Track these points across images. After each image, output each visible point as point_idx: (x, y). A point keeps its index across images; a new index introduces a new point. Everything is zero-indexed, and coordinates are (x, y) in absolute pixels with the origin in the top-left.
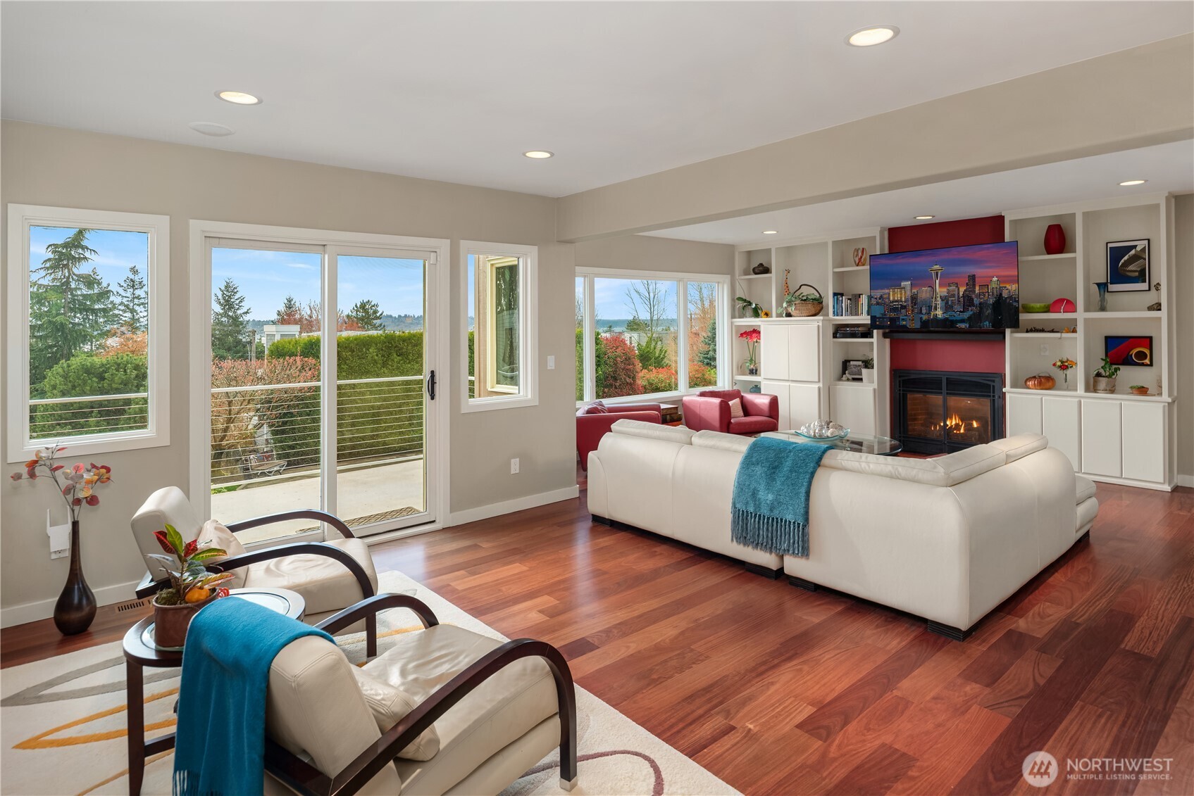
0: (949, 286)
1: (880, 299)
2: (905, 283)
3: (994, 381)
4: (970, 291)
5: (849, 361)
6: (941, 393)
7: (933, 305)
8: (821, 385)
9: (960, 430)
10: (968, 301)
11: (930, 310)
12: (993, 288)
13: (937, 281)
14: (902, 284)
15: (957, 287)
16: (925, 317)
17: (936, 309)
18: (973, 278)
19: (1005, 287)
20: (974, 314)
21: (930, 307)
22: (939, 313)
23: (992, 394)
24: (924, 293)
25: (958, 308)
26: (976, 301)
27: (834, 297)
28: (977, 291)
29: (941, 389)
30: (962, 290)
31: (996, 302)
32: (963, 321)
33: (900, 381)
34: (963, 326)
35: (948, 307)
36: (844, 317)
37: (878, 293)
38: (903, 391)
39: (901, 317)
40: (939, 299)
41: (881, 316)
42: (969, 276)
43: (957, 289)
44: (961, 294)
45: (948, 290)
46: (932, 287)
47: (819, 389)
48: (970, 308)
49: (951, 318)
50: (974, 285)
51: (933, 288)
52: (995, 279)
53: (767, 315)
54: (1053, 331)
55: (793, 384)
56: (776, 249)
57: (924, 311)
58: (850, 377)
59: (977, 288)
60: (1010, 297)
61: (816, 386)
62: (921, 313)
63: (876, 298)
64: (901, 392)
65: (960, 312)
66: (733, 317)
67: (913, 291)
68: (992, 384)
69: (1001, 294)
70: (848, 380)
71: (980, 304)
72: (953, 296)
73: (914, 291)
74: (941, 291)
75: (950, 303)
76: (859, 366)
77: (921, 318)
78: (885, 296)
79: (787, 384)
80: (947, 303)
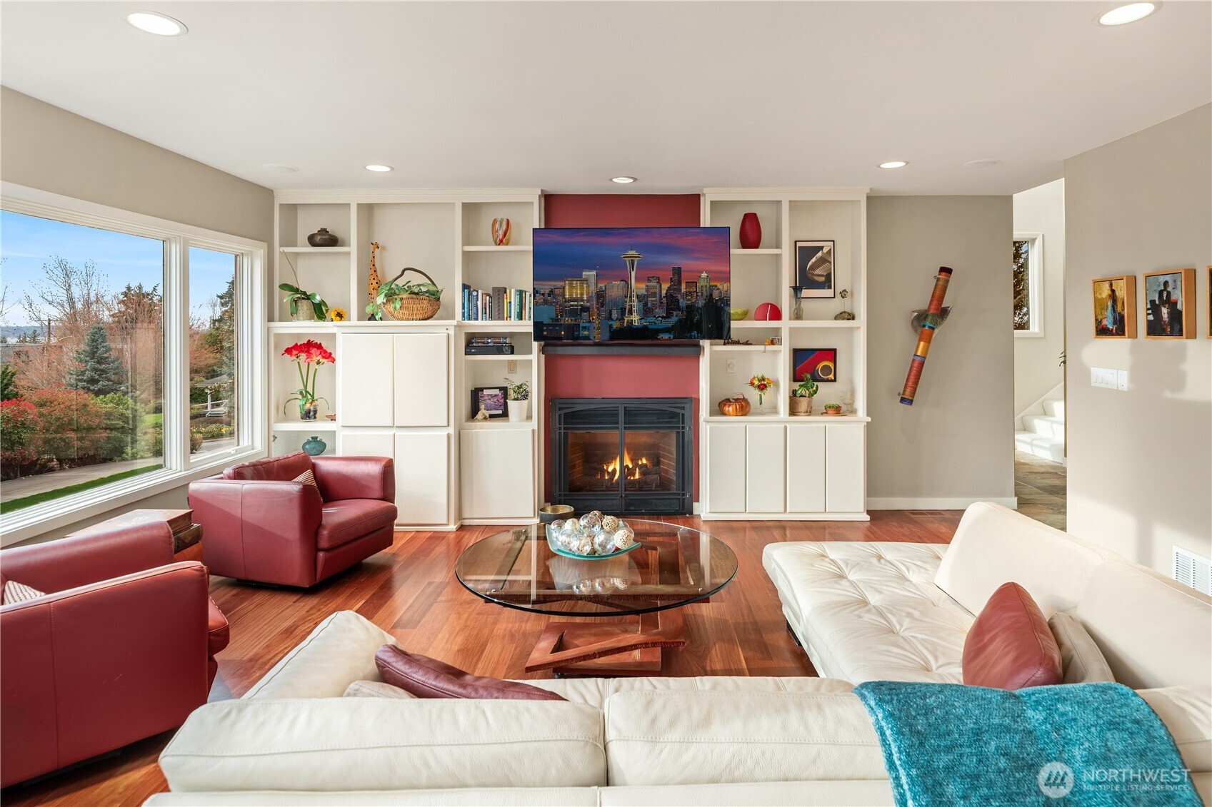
0: (649, 280)
1: (549, 295)
2: (588, 273)
3: (683, 408)
4: (675, 290)
5: (482, 389)
6: (618, 428)
7: (628, 307)
8: (451, 430)
9: (634, 475)
10: (671, 303)
11: (623, 314)
12: (702, 287)
13: (633, 274)
14: (584, 273)
15: (658, 282)
16: (616, 325)
17: (631, 312)
18: (678, 271)
19: (716, 286)
20: (680, 321)
21: (623, 310)
22: (635, 319)
23: (681, 425)
24: (615, 289)
25: (660, 312)
26: (683, 303)
27: (463, 291)
28: (683, 290)
29: (617, 423)
30: (665, 286)
31: (705, 305)
32: (666, 330)
33: (560, 415)
34: (666, 336)
35: (646, 311)
36: (479, 322)
37: (546, 287)
38: (565, 429)
39: (582, 325)
40: (635, 298)
41: (551, 322)
42: (674, 269)
43: (658, 286)
44: (664, 292)
45: (647, 286)
46: (626, 281)
47: (449, 436)
48: (675, 313)
49: (650, 327)
50: (680, 283)
51: (627, 283)
52: (704, 275)
53: (340, 315)
54: (747, 343)
55: (399, 433)
56: (359, 205)
57: (615, 315)
58: (487, 414)
59: (683, 286)
60: (721, 299)
61: (444, 433)
62: (610, 318)
63: (543, 294)
64: (562, 431)
65: (663, 317)
66: (271, 319)
67: (599, 285)
68: (681, 412)
69: (711, 295)
70: (485, 418)
71: (688, 307)
72: (654, 295)
73: (602, 285)
74: (638, 287)
75: (649, 305)
76: (496, 396)
77: (611, 326)
78: (557, 292)
79: (390, 432)
80: (646, 304)
